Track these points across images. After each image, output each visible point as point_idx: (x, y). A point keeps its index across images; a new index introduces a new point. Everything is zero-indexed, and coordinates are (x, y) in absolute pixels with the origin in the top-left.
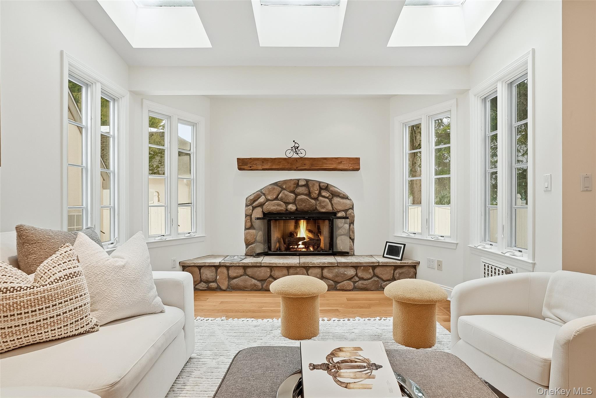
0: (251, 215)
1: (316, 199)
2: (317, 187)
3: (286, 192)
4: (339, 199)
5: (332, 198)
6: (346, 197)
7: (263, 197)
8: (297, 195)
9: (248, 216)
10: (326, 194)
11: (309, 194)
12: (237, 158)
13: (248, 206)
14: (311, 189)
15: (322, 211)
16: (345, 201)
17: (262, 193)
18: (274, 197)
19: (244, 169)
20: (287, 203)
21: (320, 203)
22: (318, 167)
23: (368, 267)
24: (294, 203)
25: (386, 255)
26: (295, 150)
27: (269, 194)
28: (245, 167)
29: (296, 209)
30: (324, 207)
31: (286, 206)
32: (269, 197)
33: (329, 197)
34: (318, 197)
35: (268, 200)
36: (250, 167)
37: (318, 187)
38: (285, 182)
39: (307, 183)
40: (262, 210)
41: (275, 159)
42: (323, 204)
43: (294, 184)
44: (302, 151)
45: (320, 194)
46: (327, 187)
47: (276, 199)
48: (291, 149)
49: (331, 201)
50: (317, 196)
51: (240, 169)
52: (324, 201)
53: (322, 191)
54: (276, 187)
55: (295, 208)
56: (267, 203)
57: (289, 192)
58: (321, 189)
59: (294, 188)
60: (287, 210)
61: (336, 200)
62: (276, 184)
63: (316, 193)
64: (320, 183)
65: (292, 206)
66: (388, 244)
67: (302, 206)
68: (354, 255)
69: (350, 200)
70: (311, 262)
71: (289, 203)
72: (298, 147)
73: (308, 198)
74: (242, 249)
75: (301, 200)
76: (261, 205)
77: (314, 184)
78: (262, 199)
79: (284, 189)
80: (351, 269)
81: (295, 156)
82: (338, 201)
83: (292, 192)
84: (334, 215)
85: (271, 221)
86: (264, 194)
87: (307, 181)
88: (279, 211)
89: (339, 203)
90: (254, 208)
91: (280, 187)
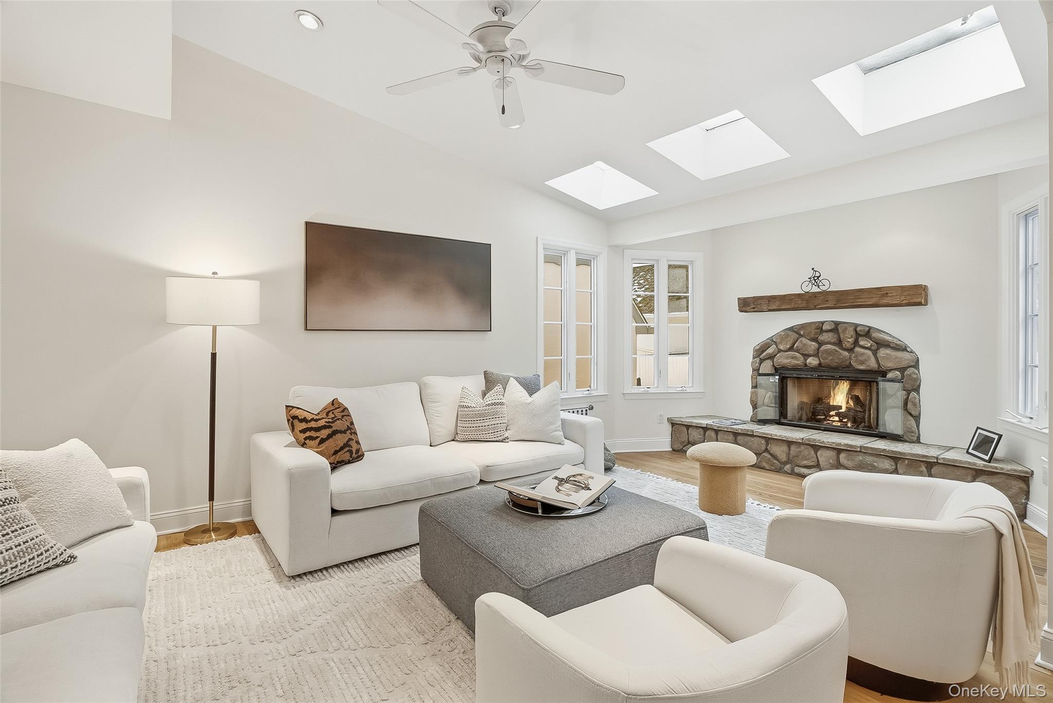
0: (759, 369)
1: (850, 350)
2: (850, 332)
3: (804, 340)
4: (888, 351)
5: (878, 349)
6: (902, 348)
7: (774, 346)
8: (821, 344)
9: (756, 370)
10: (866, 342)
11: (839, 343)
12: (738, 298)
13: (756, 357)
14: (842, 336)
15: (858, 368)
16: (900, 354)
17: (772, 340)
18: (788, 347)
19: (746, 312)
20: (806, 356)
21: (856, 356)
22: (847, 303)
23: (919, 462)
24: (816, 355)
25: (972, 449)
26: (815, 281)
27: (781, 343)
28: (748, 309)
29: (820, 364)
30: (862, 363)
31: (806, 360)
32: (781, 347)
33: (873, 348)
34: (854, 347)
35: (780, 351)
36: (754, 308)
37: (852, 333)
38: (803, 326)
39: (836, 327)
40: (772, 364)
41: (785, 296)
42: (861, 358)
43: (815, 329)
44: (824, 282)
45: (856, 343)
46: (868, 333)
47: (791, 349)
48: (809, 280)
49: (875, 353)
50: (852, 346)
51: (741, 311)
52: (863, 354)
53: (860, 339)
54: (791, 333)
55: (818, 363)
56: (778, 355)
57: (810, 340)
58: (858, 335)
59: (816, 333)
60: (806, 365)
61: (883, 352)
62: (791, 329)
63: (848, 342)
64: (856, 326)
65: (814, 360)
66: (979, 431)
67: (828, 360)
68: (918, 441)
69: (911, 352)
70: (819, 440)
71: (809, 356)
72: (818, 277)
73: (837, 349)
74: (747, 412)
75: (826, 351)
76: (771, 357)
77: (846, 329)
78: (770, 351)
79: (802, 336)
80: (884, 460)
81: (815, 289)
82: (887, 354)
83: (813, 339)
84: (881, 375)
85: (788, 379)
86: (775, 343)
87: (837, 324)
88: (795, 366)
89: (888, 357)
90: (762, 361)
91: (796, 332)
